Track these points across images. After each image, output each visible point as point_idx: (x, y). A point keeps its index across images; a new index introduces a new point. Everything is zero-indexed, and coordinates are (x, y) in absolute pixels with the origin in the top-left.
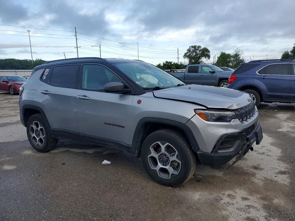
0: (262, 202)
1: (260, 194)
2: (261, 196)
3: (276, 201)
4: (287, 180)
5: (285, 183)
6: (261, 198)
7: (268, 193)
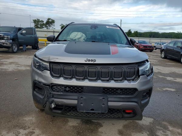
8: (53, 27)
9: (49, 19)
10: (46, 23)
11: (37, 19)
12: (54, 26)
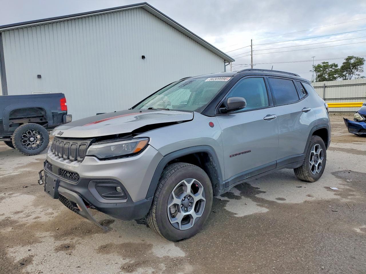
0: (22, 223)
1: (29, 227)
2: (26, 226)
3: (10, 229)
4: (12, 255)
5: (11, 250)
6: (25, 225)
7: (22, 231)
8: (359, 75)
9: (350, 58)
10: (342, 67)
11: (324, 63)
12: (363, 71)
